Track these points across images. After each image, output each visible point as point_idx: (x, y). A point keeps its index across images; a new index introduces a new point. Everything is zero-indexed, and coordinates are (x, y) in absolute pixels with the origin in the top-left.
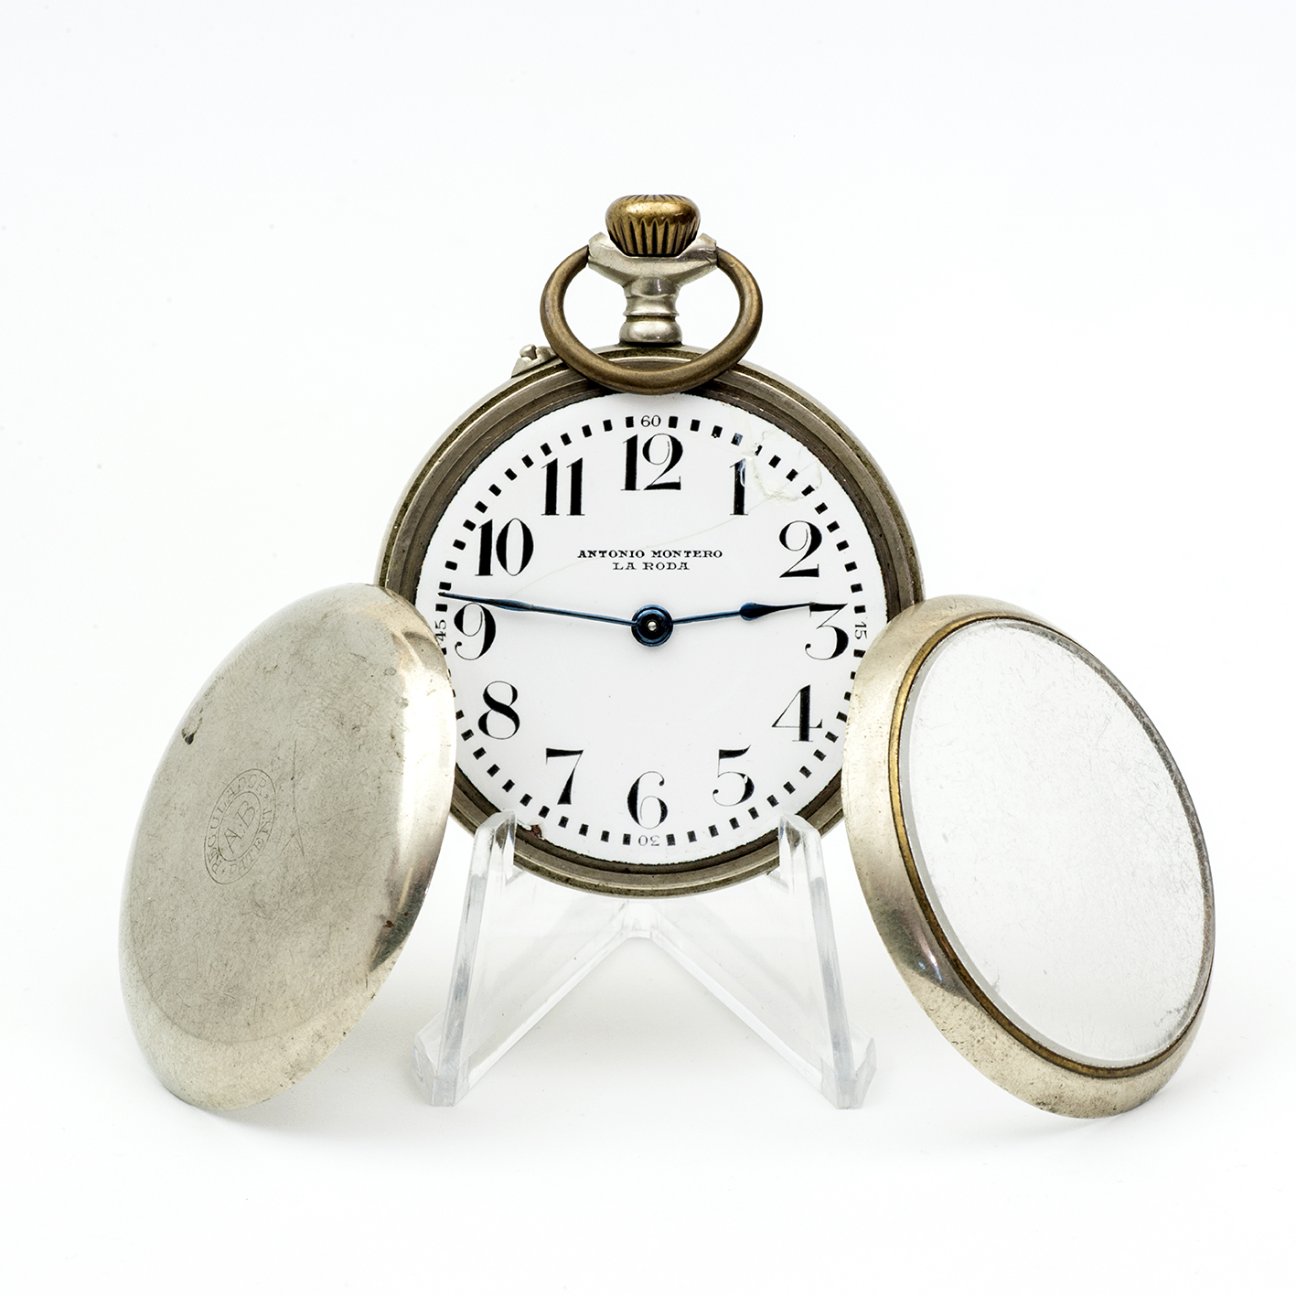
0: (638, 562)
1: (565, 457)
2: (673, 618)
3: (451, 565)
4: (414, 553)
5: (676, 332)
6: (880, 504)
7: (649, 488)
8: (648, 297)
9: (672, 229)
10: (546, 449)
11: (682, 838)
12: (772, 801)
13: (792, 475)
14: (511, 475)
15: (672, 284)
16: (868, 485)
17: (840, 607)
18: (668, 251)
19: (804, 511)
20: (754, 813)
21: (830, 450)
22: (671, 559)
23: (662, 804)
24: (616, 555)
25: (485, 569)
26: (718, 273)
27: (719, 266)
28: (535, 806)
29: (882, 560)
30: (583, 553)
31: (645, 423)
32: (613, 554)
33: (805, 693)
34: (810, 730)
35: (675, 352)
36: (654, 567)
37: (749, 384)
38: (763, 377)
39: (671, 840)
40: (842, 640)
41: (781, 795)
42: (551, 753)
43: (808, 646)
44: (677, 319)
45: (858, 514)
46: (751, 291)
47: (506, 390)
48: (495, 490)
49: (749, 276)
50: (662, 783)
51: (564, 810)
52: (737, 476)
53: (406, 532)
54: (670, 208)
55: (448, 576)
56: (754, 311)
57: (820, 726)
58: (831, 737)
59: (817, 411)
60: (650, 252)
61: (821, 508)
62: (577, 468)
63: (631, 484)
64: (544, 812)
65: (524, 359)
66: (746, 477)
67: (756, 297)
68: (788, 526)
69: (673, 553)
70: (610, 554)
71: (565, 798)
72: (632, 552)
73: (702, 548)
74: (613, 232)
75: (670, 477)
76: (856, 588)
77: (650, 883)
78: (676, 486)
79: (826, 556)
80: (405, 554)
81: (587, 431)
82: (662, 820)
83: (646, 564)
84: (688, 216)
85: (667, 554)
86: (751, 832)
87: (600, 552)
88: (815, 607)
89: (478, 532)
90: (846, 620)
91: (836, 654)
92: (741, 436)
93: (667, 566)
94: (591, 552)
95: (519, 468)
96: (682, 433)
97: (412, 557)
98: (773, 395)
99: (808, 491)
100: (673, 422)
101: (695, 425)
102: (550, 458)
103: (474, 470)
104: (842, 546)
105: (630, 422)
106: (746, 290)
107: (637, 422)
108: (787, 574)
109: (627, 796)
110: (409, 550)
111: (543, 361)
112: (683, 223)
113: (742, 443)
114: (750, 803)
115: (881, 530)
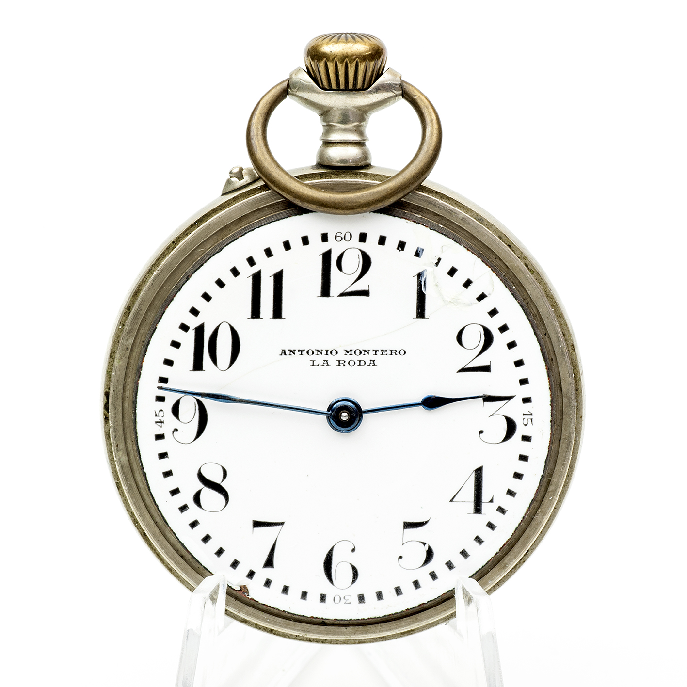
0: (332, 359)
1: (268, 269)
2: (363, 408)
3: (168, 362)
4: (137, 350)
5: (366, 156)
6: (544, 307)
7: (342, 295)
8: (342, 126)
9: (362, 67)
10: (251, 261)
11: (370, 597)
12: (450, 565)
13: (467, 284)
14: (220, 284)
15: (362, 113)
16: (533, 290)
17: (509, 398)
18: (359, 86)
19: (479, 314)
20: (433, 576)
21: (501, 260)
22: (361, 357)
23: (354, 568)
24: (313, 353)
25: (198, 365)
26: (403, 103)
27: (403, 97)
28: (243, 570)
29: (547, 356)
30: (284, 352)
31: (339, 239)
32: (310, 352)
33: (479, 472)
34: (483, 504)
35: (365, 174)
36: (346, 364)
37: (431, 203)
38: (442, 196)
39: (361, 598)
40: (511, 427)
41: (457, 560)
42: (257, 524)
43: (481, 432)
44: (367, 143)
45: (525, 317)
46: (432, 120)
47: (216, 208)
48: (207, 297)
49: (430, 107)
50: (353, 550)
51: (269, 573)
52: (420, 285)
53: (129, 332)
54: (360, 48)
55: (166, 371)
56: (435, 139)
57: (491, 501)
58: (501, 510)
59: (490, 226)
60: (342, 87)
61: (493, 312)
62: (278, 278)
63: (326, 291)
64: (251, 574)
65: (233, 179)
66: (427, 285)
67: (436, 126)
68: (464, 328)
69: (363, 352)
70: (308, 352)
71: (269, 563)
72: (327, 351)
73: (388, 347)
74: (310, 68)
75: (360, 286)
76: (524, 382)
77: (343, 634)
78: (366, 293)
79: (497, 354)
80: (129, 351)
81: (287, 246)
82: (353, 582)
83: (339, 361)
84: (377, 53)
85: (358, 352)
86: (430, 592)
87: (299, 351)
88: (488, 399)
89: (191, 333)
90: (514, 409)
91: (505, 439)
92: (423, 250)
93: (358, 363)
94: (291, 351)
95: (228, 277)
96: (371, 247)
97: (134, 354)
98: (451, 212)
99: (482, 297)
100: (363, 238)
101: (382, 241)
102: (254, 270)
103: (188, 279)
104: (512, 345)
105: (325, 238)
106: (428, 119)
107: (331, 237)
108: (463, 370)
109: (323, 562)
110: (132, 347)
111: (249, 181)
112: (371, 60)
113: (424, 256)
114: (430, 567)
115: (546, 329)
